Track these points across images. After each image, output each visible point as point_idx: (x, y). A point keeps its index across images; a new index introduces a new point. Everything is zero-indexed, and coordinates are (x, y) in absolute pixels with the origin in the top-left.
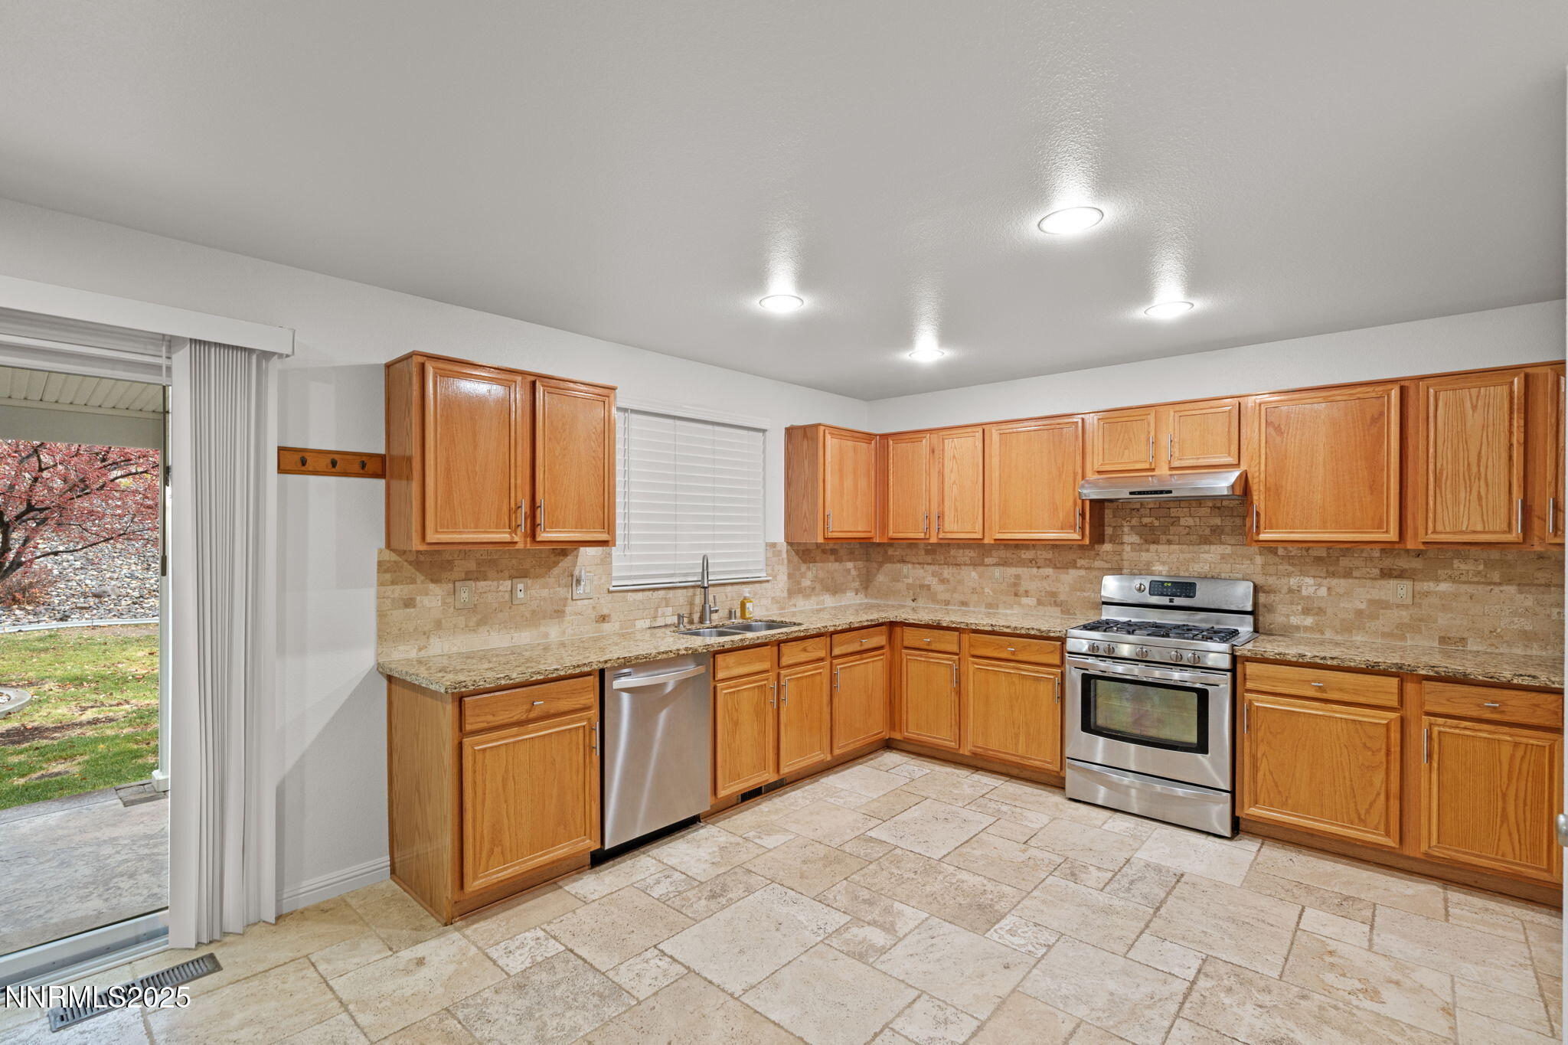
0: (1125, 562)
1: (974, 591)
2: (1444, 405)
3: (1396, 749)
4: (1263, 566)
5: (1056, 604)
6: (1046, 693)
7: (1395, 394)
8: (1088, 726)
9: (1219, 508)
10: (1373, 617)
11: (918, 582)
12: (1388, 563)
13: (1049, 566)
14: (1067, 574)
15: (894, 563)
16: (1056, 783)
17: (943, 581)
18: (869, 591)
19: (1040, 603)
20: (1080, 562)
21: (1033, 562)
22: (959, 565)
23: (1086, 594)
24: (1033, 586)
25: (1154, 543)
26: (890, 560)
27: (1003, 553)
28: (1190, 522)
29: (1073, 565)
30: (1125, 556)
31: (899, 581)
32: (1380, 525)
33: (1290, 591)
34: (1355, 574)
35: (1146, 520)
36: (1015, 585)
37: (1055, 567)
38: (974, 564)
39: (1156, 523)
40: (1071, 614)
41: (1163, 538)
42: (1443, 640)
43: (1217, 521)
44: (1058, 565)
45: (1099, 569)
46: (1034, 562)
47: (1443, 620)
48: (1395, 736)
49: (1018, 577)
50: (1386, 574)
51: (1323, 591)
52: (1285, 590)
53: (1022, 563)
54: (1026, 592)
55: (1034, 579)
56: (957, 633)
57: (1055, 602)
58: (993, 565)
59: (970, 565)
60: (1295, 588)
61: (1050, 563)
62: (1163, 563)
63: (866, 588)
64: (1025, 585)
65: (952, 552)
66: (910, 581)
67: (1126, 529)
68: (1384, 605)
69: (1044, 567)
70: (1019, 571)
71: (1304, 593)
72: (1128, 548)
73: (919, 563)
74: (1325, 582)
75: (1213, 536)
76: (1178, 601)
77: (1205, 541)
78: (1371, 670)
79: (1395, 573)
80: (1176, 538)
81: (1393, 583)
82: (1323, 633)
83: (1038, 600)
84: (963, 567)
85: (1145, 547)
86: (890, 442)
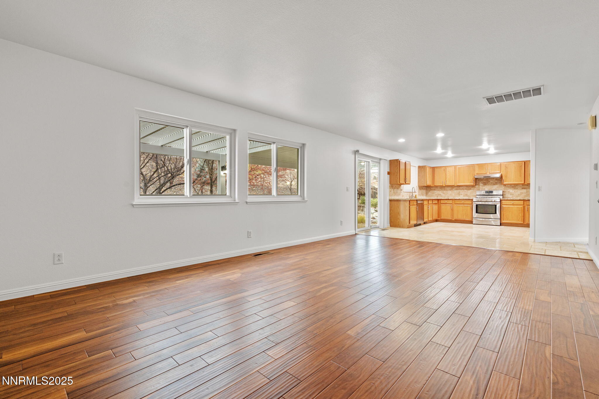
0: (481, 188)
3: (523, 210)
4: (504, 188)
6: (469, 208)
7: (523, 163)
8: (477, 212)
9: (497, 179)
10: (521, 195)
12: (523, 187)
13: (465, 190)
14: (469, 191)
16: (471, 222)
17: (443, 193)
20: (472, 189)
24: (462, 193)
26: (432, 190)
27: (456, 188)
28: (492, 182)
29: (471, 189)
31: (434, 194)
32: (521, 181)
33: (508, 192)
34: (518, 188)
35: (484, 181)
38: (450, 190)
41: (487, 184)
43: (496, 181)
44: (468, 189)
45: (476, 189)
46: (463, 189)
48: (523, 208)
49: (460, 192)
50: (523, 188)
51: (513, 191)
53: (460, 189)
57: (467, 196)
58: (454, 190)
61: (466, 189)
62: (487, 188)
63: (426, 195)
65: (446, 188)
66: (436, 193)
67: (480, 183)
68: (522, 193)
70: (460, 191)
71: (510, 192)
72: (481, 186)
75: (496, 184)
76: (490, 194)
77: (494, 184)
78: (520, 200)
80: (489, 184)
81: (524, 190)
82: (513, 196)
85: (484, 186)
86: (435, 168)
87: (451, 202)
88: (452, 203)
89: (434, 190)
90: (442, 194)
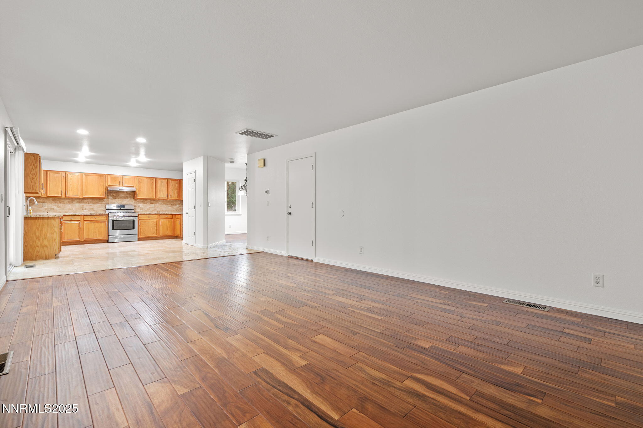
1: (69, 209)
2: (160, 182)
3: (157, 224)
4: (134, 202)
7: (155, 179)
10: (149, 209)
11: (49, 208)
12: (151, 202)
13: (91, 203)
16: (106, 241)
17: (59, 207)
20: (99, 202)
22: (64, 203)
23: (101, 208)
25: (116, 199)
27: (78, 201)
28: (122, 195)
29: (98, 203)
30: (109, 201)
31: (41, 208)
32: (152, 196)
33: (138, 206)
34: (147, 203)
36: (82, 207)
37: (93, 203)
38: (69, 203)
39: (116, 195)
41: (118, 198)
42: (158, 212)
43: (127, 195)
46: (87, 202)
47: (157, 209)
48: (157, 222)
50: (151, 203)
51: (143, 206)
53: (84, 203)
54: (85, 209)
55: (88, 206)
56: (80, 216)
57: (93, 210)
58: (76, 202)
61: (92, 202)
62: (117, 202)
64: (85, 207)
65: (62, 200)
67: (110, 196)
71: (140, 206)
72: (110, 200)
73: (50, 203)
74: (143, 204)
76: (123, 208)
77: (125, 198)
78: (155, 214)
80: (120, 198)
81: (152, 204)
83: (89, 210)
84: (66, 203)
85: (114, 199)
86: (48, 172)
87: (78, 218)
88: (79, 219)
89: (43, 202)
90: (56, 208)
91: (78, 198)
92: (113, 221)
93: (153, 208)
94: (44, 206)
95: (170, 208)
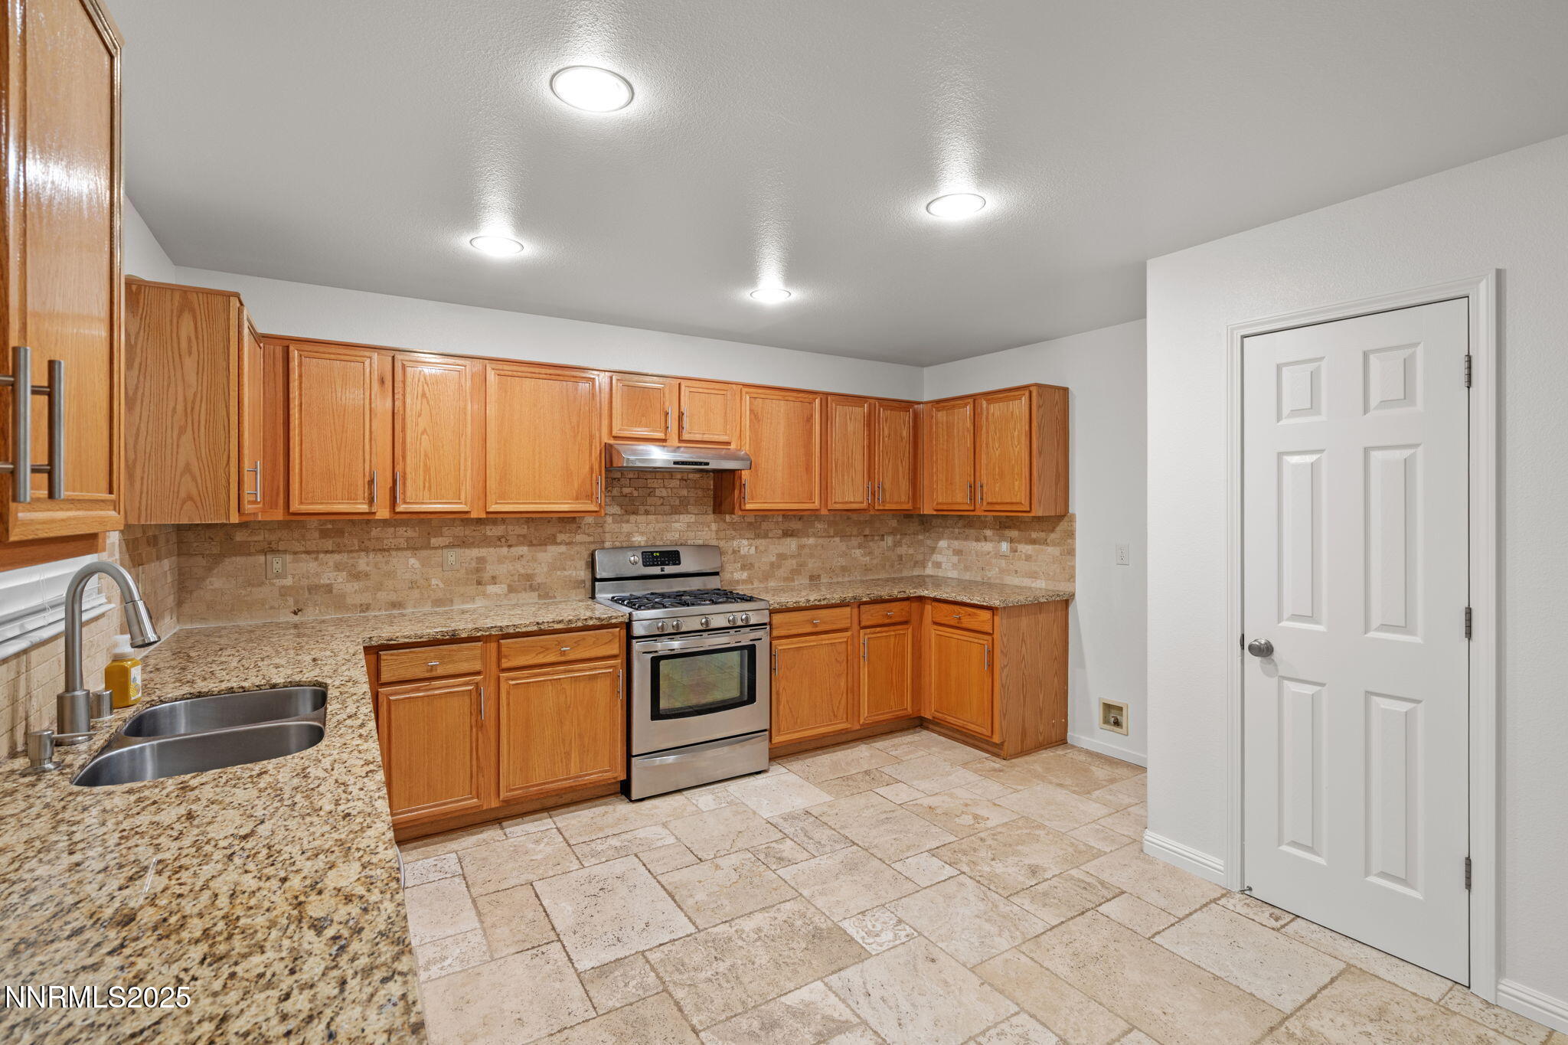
0: (607, 535)
1: (413, 585)
3: (850, 657)
4: (717, 532)
5: (532, 588)
6: (607, 692)
7: (818, 402)
9: (686, 480)
10: (779, 567)
11: (305, 582)
13: (522, 544)
14: (546, 551)
15: (250, 554)
16: (620, 789)
17: (356, 576)
18: (187, 608)
19: (511, 589)
20: (560, 537)
21: (501, 541)
22: (388, 550)
23: (566, 573)
24: (502, 570)
25: (633, 513)
26: (243, 550)
27: (459, 531)
28: (664, 493)
30: (607, 528)
31: (261, 584)
33: (734, 552)
34: (770, 535)
35: (626, 490)
36: (478, 570)
37: (531, 544)
38: (413, 548)
39: (636, 494)
40: (551, 598)
41: (642, 509)
42: (812, 578)
43: (684, 492)
44: (534, 542)
45: (581, 543)
46: (503, 540)
48: (850, 648)
49: (481, 560)
50: (787, 534)
51: (753, 550)
52: (730, 552)
53: (486, 542)
54: (494, 578)
55: (501, 561)
56: (480, 644)
57: (531, 586)
58: (446, 547)
59: (408, 549)
60: (736, 549)
62: (642, 534)
63: (179, 604)
64: (491, 569)
65: (374, 532)
66: (288, 581)
68: (782, 557)
69: (516, 545)
70: (482, 552)
71: (742, 552)
72: (609, 520)
73: (308, 552)
74: (754, 542)
75: (682, 506)
76: (669, 569)
77: (675, 511)
79: (790, 533)
80: (652, 508)
81: (789, 539)
82: (753, 584)
83: (509, 586)
84: (394, 553)
85: (626, 517)
86: (295, 354)
87: (467, 659)
88: (478, 667)
89: (270, 550)
90: (339, 580)
91: (462, 519)
92: (656, 662)
93: (792, 556)
94: (278, 576)
95: (858, 552)
